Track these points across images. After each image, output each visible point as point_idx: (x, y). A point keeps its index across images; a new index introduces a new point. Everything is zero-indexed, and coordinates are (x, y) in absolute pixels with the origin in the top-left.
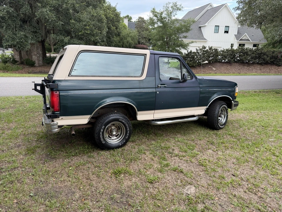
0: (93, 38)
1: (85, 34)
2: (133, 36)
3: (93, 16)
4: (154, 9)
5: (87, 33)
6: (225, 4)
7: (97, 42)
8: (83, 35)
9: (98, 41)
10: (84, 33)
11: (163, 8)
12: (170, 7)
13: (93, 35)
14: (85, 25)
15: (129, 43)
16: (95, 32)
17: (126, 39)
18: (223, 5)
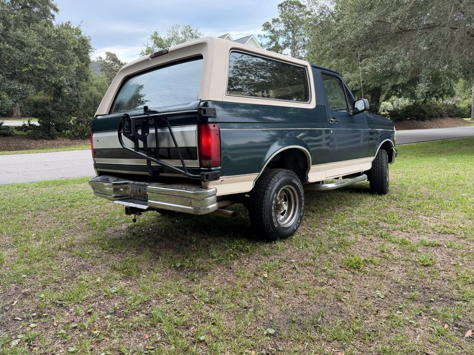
0: (54, 79)
1: (36, 71)
2: (99, 84)
3: (49, 37)
4: (156, 33)
5: (39, 70)
6: (251, 36)
7: (62, 86)
8: (32, 72)
9: (64, 85)
10: (33, 70)
11: (168, 33)
12: (179, 33)
13: (53, 73)
14: (36, 54)
15: (93, 96)
16: (57, 68)
17: (88, 90)
18: (247, 37)
